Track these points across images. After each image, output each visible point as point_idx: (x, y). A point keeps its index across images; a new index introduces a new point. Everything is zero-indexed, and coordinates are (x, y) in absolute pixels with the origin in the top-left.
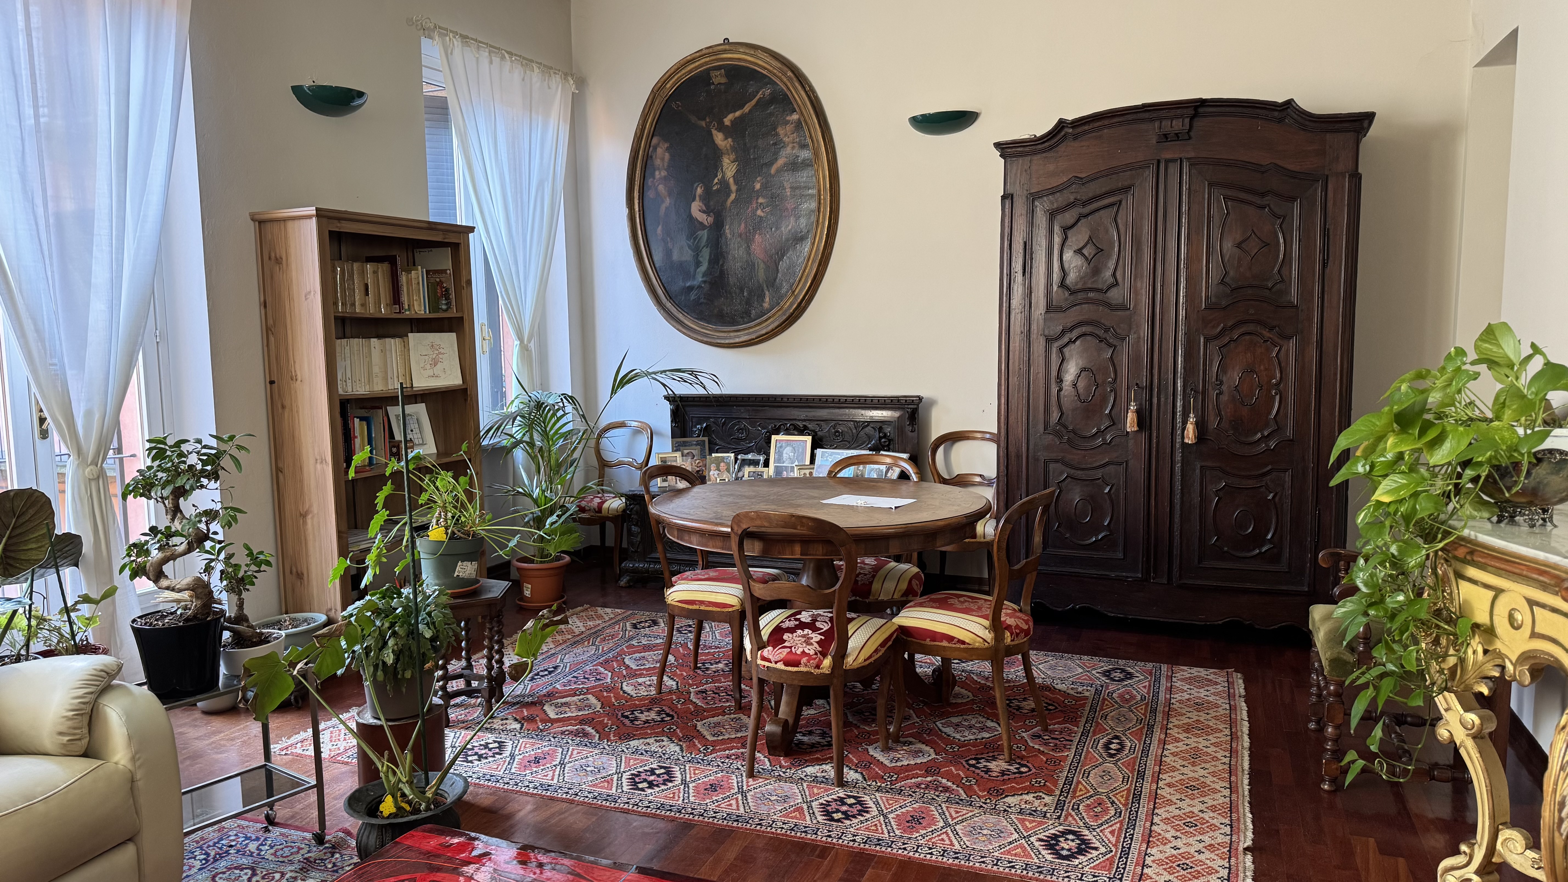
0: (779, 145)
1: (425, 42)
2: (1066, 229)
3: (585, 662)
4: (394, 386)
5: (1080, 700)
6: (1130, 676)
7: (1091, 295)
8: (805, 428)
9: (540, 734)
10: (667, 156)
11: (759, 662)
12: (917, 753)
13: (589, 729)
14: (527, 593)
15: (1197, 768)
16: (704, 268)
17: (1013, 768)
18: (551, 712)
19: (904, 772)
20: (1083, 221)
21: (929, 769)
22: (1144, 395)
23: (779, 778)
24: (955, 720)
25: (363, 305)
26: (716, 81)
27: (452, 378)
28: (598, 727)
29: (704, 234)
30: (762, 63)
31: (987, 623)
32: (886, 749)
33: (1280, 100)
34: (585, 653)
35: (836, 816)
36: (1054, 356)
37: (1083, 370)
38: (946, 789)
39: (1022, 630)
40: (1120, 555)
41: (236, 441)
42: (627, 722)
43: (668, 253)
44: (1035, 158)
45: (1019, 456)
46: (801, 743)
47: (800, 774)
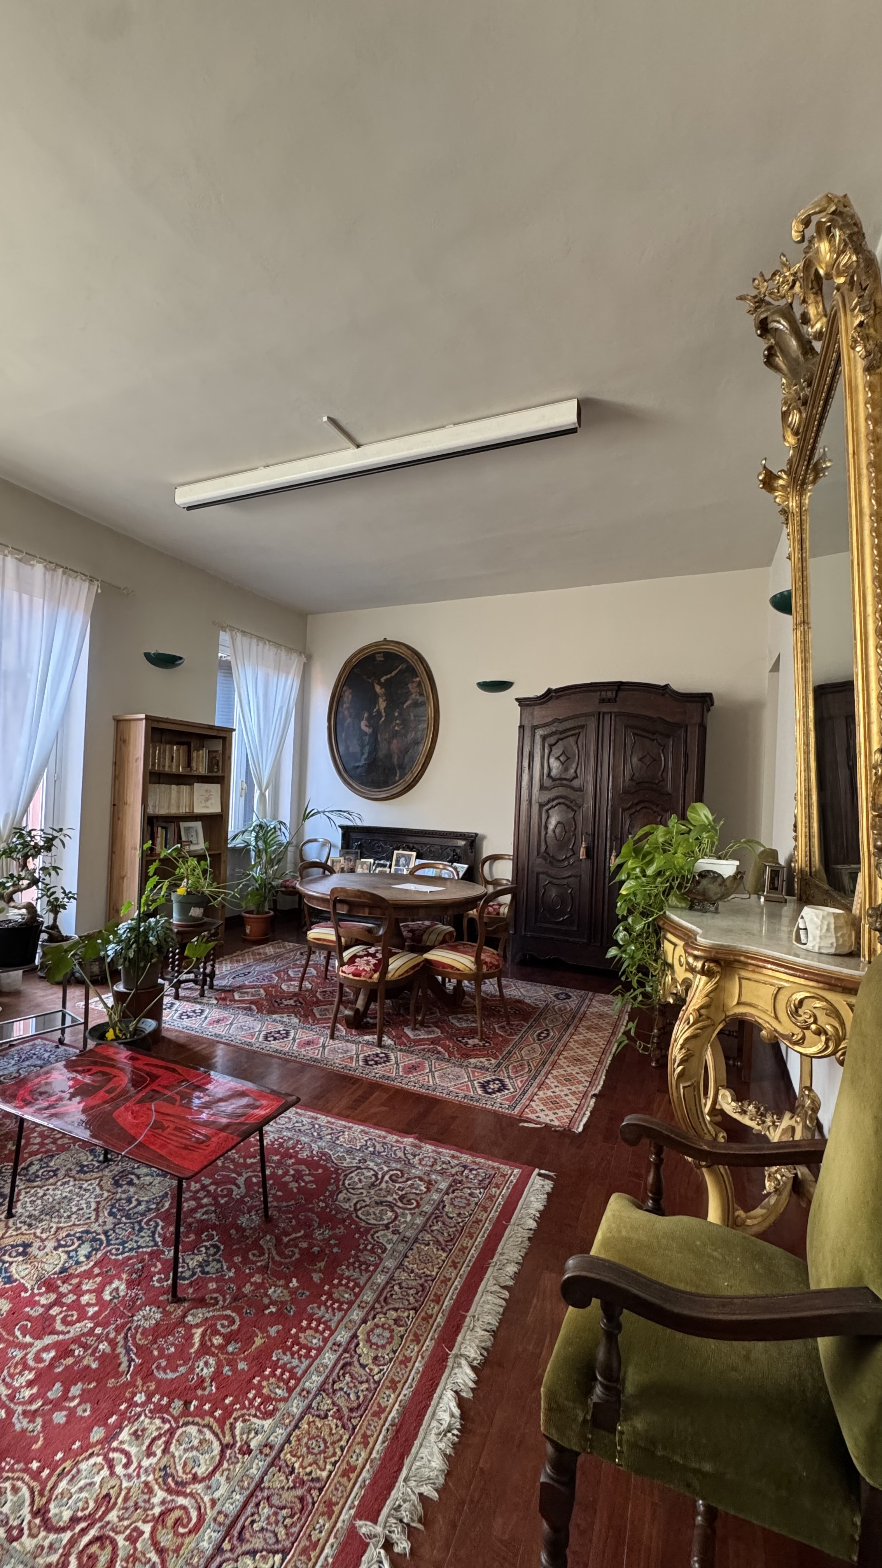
0: (409, 694)
1: (222, 633)
2: (551, 746)
3: (266, 971)
4: (183, 810)
5: (535, 1008)
6: (569, 997)
7: (565, 782)
8: (414, 847)
9: (226, 1006)
10: (350, 696)
11: (341, 973)
12: (430, 1033)
13: (254, 1007)
14: (248, 931)
15: (585, 1050)
16: (365, 756)
17: (481, 1044)
18: (237, 996)
19: (418, 1042)
20: (560, 742)
21: (433, 1042)
22: (590, 839)
23: (348, 1041)
24: (459, 1016)
25: (170, 767)
26: (378, 659)
27: (216, 809)
28: (259, 1006)
29: (367, 738)
30: (402, 651)
31: (473, 959)
32: (414, 1029)
33: (662, 684)
34: (268, 966)
35: (370, 1063)
36: (544, 816)
37: (558, 823)
38: (439, 1052)
39: (494, 965)
40: (575, 928)
41: (64, 832)
42: (276, 1005)
43: (347, 748)
44: (536, 707)
45: (523, 869)
46: (368, 1022)
47: (361, 1039)
